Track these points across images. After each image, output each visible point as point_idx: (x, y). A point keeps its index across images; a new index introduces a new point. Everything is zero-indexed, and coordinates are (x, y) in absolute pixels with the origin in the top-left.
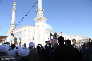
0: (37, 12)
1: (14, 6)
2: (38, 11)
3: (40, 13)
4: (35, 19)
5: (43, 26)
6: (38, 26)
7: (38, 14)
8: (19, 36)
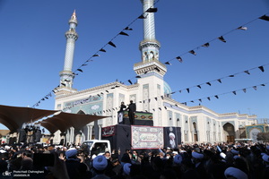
0: (144, 50)
1: (73, 26)
2: (146, 46)
3: (152, 52)
4: (139, 68)
5: (159, 86)
6: (146, 86)
7: (146, 53)
8: (93, 108)
